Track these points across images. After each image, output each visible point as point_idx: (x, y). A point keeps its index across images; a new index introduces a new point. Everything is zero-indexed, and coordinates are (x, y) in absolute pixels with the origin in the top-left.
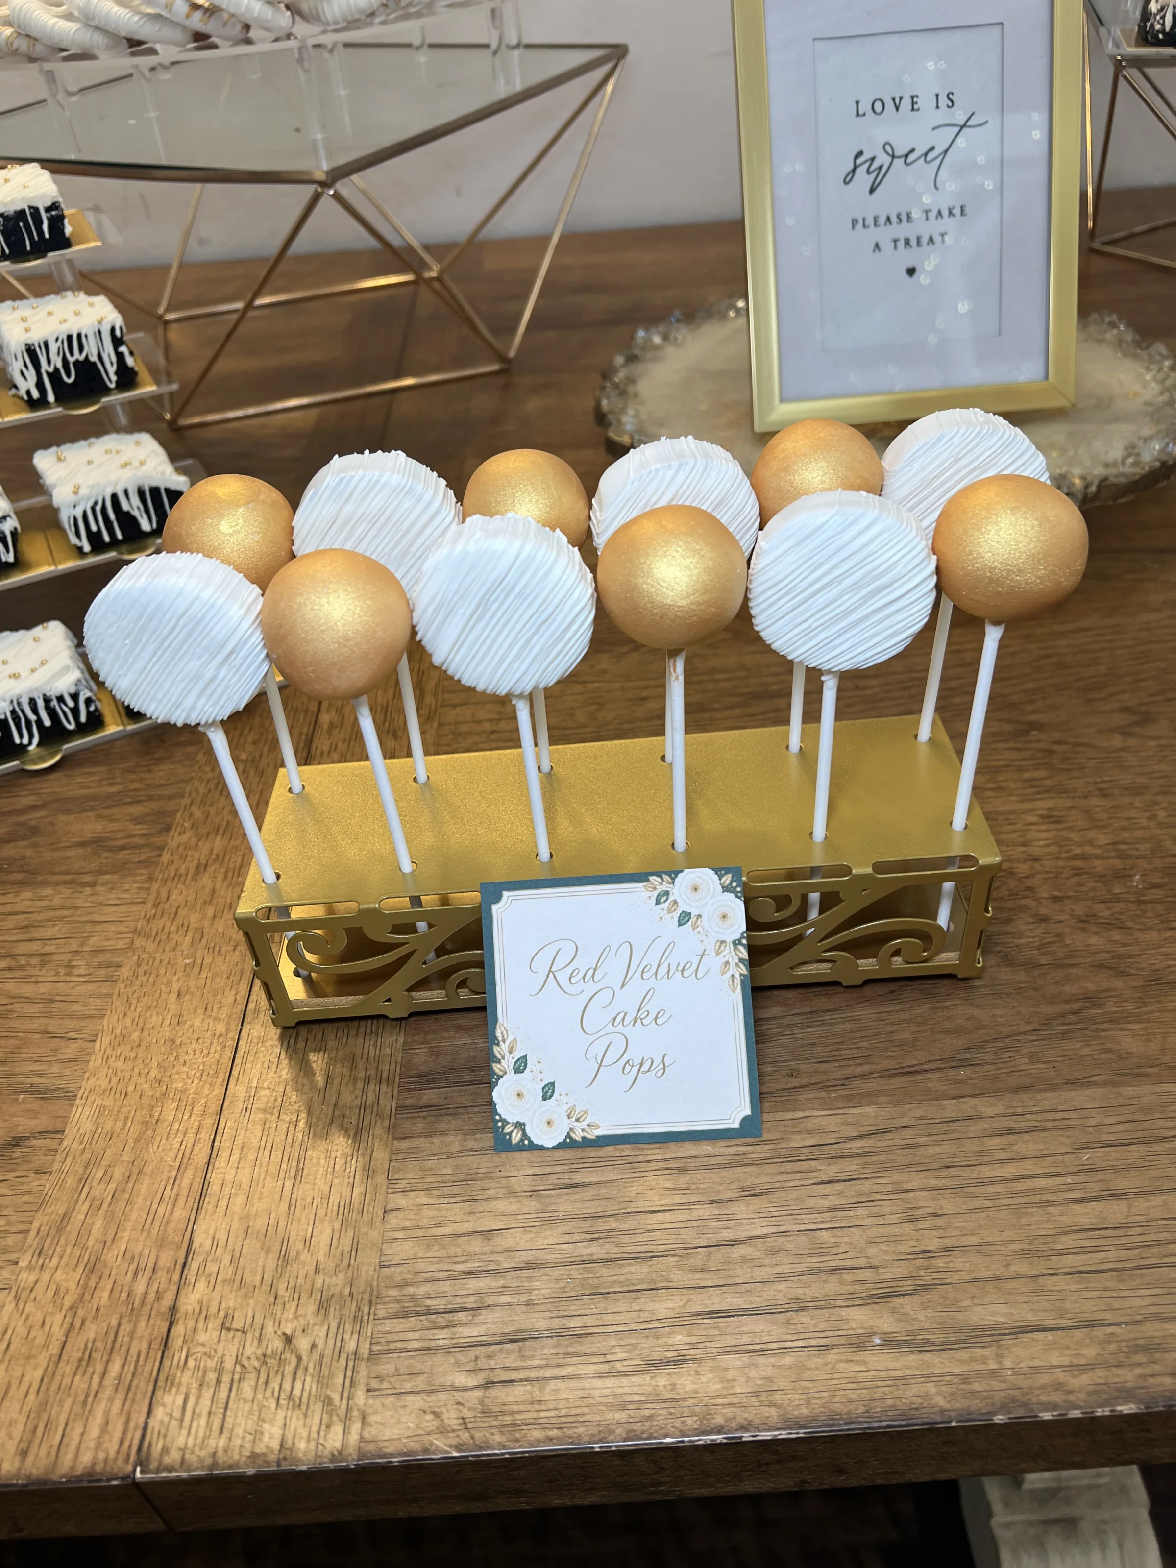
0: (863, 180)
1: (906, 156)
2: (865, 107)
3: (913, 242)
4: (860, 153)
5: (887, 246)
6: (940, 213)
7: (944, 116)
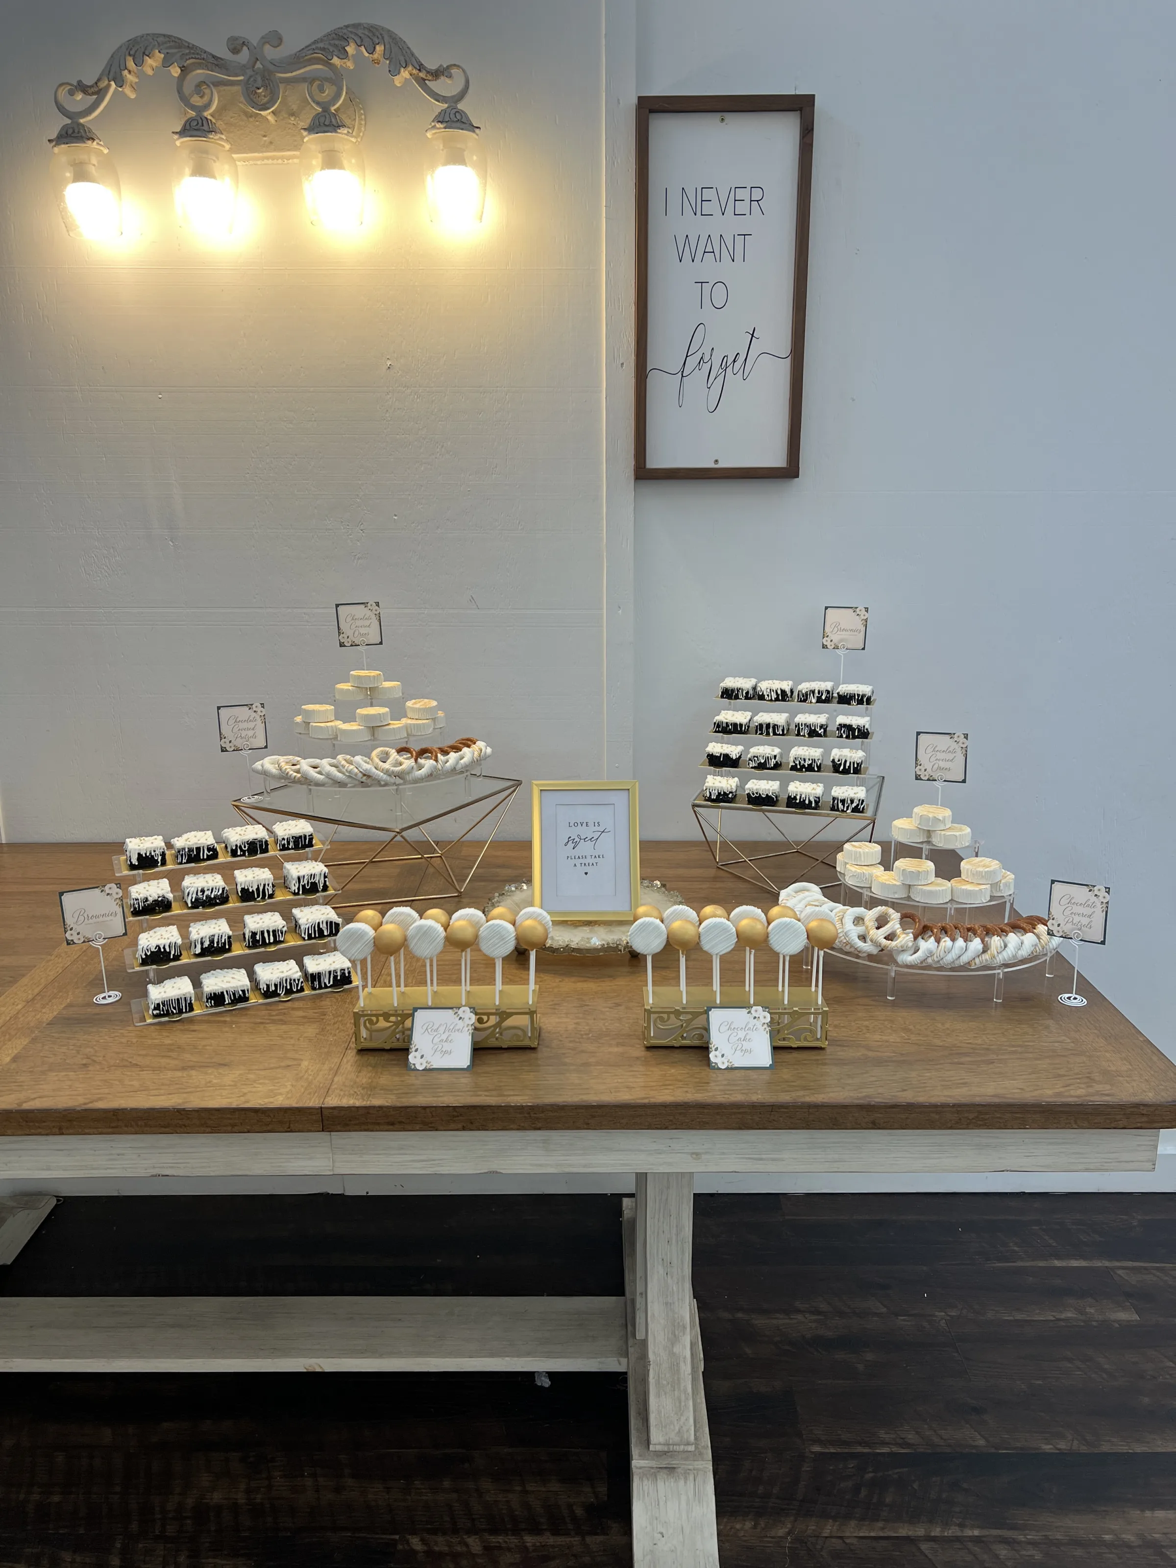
0: (571, 845)
1: (585, 839)
2: (572, 824)
3: (587, 865)
4: (570, 837)
5: (578, 865)
6: (595, 856)
7: (597, 828)
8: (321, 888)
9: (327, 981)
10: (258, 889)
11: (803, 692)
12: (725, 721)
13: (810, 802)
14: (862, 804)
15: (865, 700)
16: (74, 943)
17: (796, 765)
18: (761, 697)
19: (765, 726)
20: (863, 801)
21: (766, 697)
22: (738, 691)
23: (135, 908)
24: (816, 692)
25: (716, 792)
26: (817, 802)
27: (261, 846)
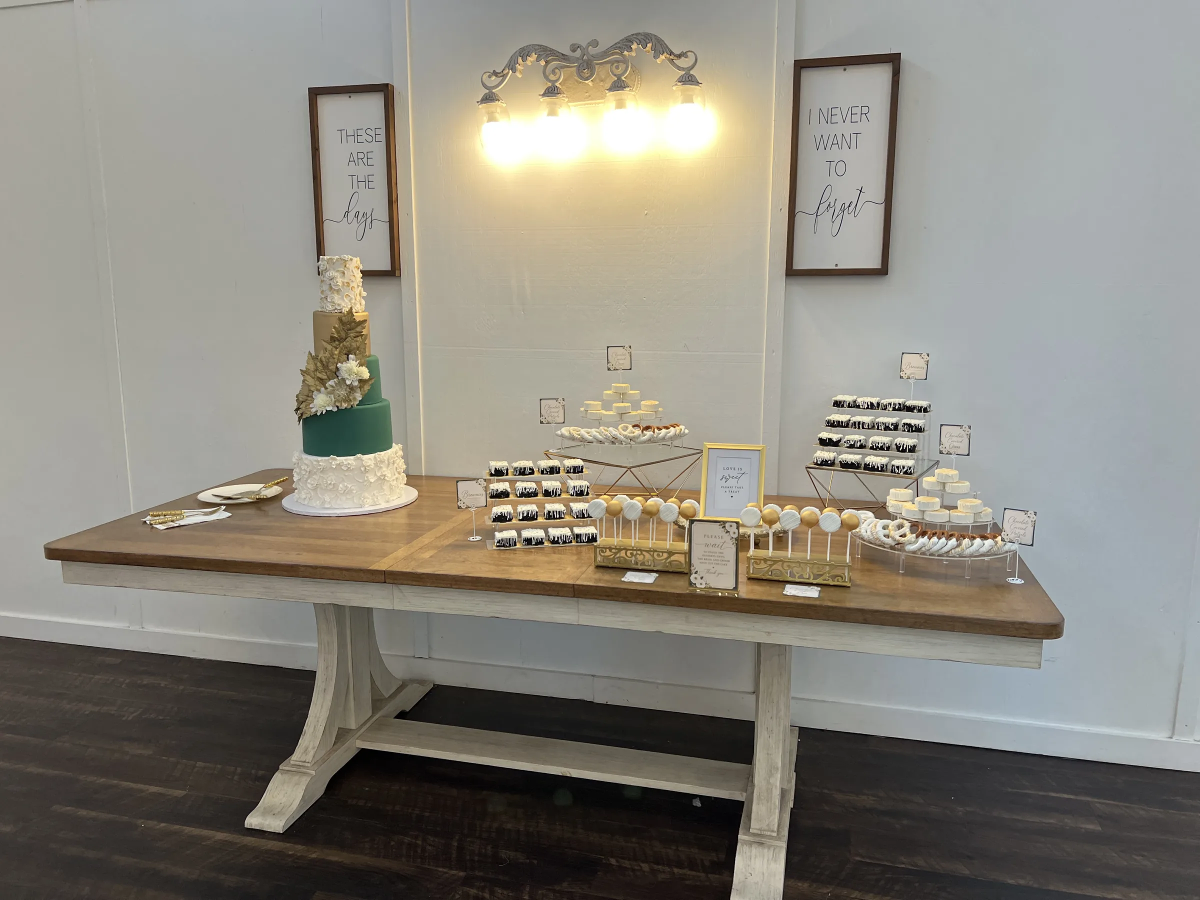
0: (724, 480)
1: (732, 477)
2: (725, 468)
3: (733, 491)
4: (724, 476)
5: (727, 492)
6: (738, 487)
7: (740, 471)
8: (585, 494)
9: (584, 539)
11: (884, 404)
12: (832, 419)
13: (878, 467)
14: (910, 469)
15: (922, 410)
16: (461, 508)
17: (873, 446)
18: (858, 407)
19: (857, 423)
20: (910, 468)
21: (861, 406)
22: (843, 402)
23: (492, 494)
24: (892, 404)
25: (821, 459)
26: (882, 468)
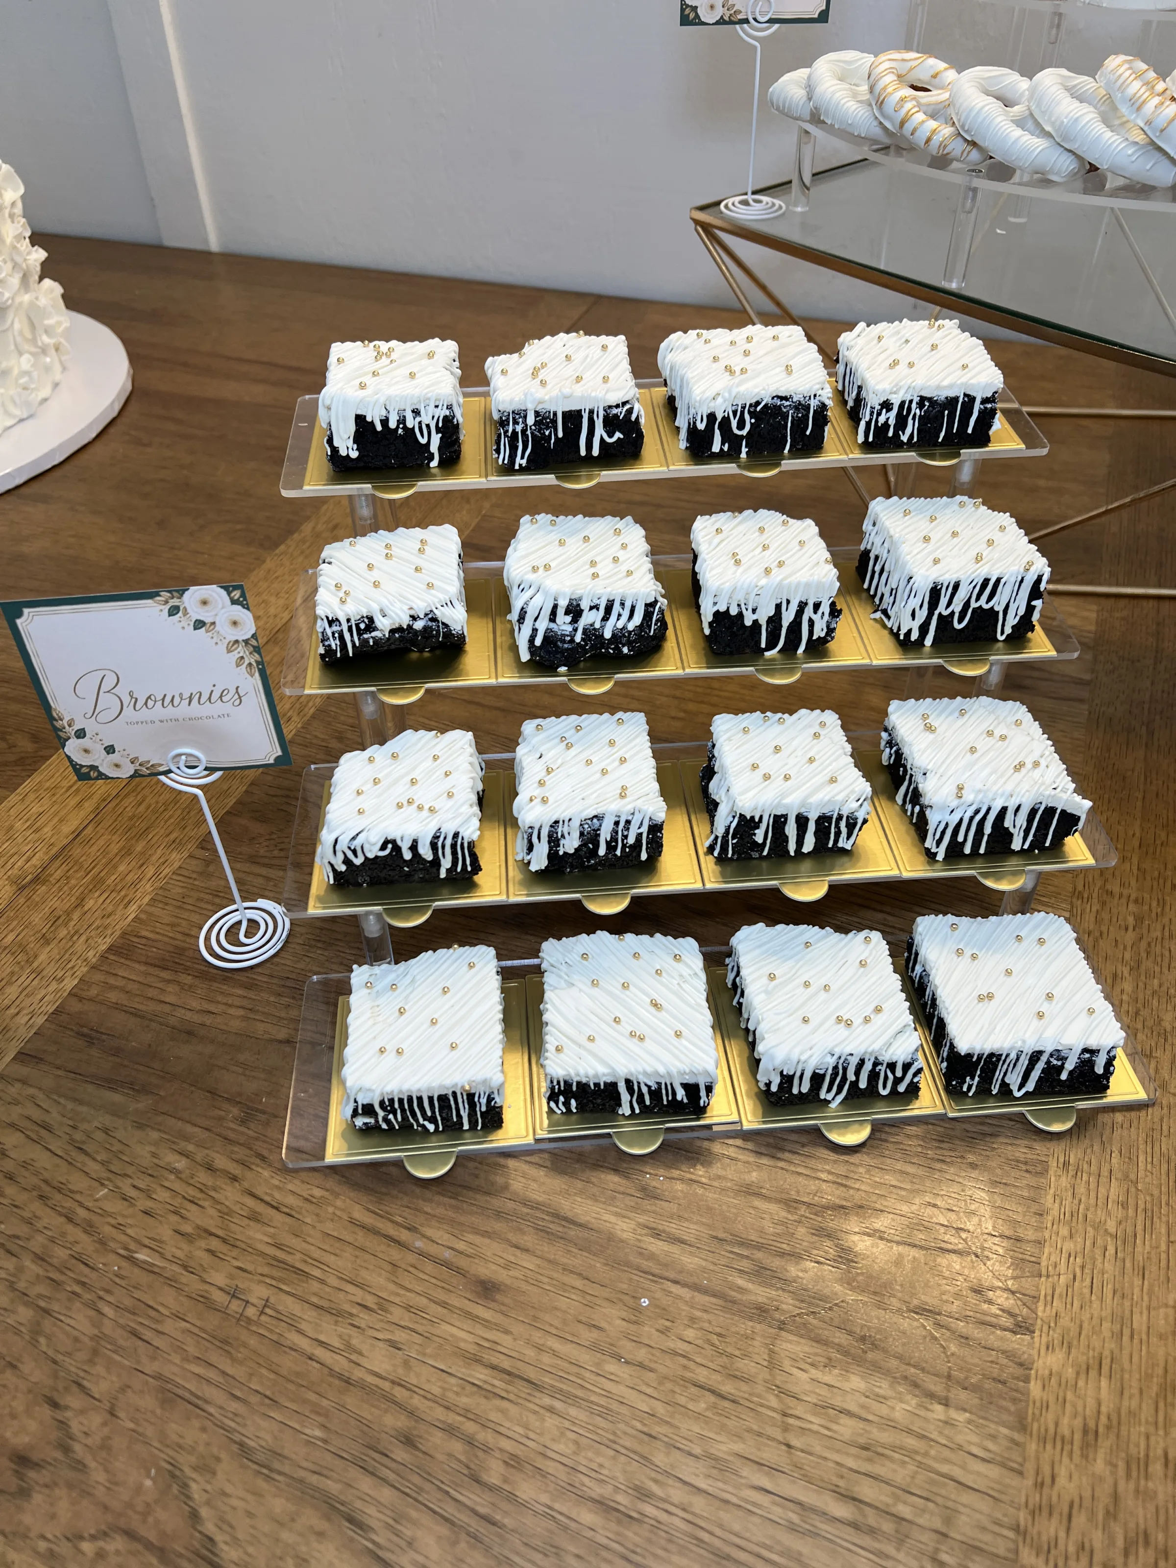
8: (1006, 632)
10: (775, 621)
16: (101, 776)
23: (329, 651)
27: (800, 424)
